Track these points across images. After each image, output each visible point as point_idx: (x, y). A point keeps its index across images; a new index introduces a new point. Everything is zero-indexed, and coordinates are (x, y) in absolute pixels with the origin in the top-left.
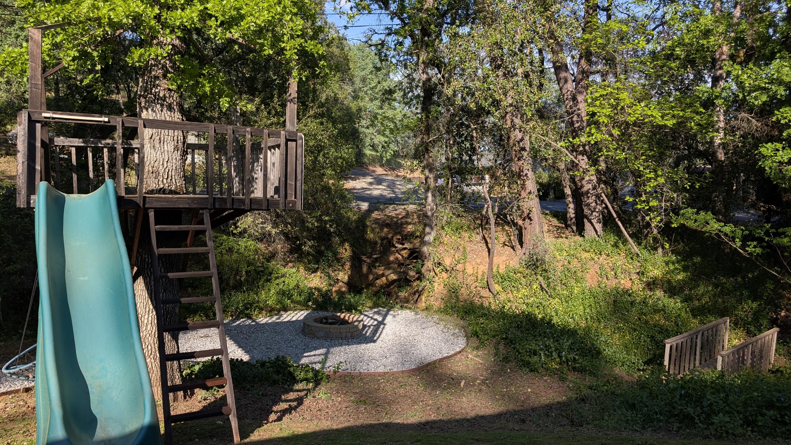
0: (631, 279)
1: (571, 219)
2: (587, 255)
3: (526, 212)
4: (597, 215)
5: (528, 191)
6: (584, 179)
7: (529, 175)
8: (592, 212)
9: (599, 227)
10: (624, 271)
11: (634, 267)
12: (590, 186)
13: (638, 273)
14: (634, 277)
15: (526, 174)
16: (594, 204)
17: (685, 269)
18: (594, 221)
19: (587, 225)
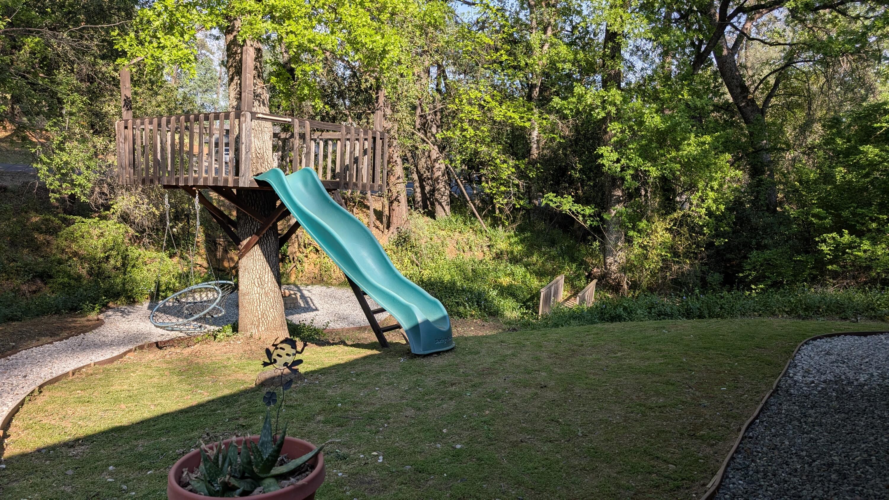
0: (483, 251)
1: (419, 202)
2: (444, 233)
3: (395, 194)
4: (446, 198)
5: (397, 176)
6: (434, 167)
7: (398, 162)
8: (442, 196)
9: (447, 208)
10: (477, 245)
11: (483, 241)
12: (440, 173)
13: (489, 246)
14: (486, 249)
15: (396, 161)
16: (443, 189)
17: (522, 241)
18: (444, 204)
19: (438, 208)
